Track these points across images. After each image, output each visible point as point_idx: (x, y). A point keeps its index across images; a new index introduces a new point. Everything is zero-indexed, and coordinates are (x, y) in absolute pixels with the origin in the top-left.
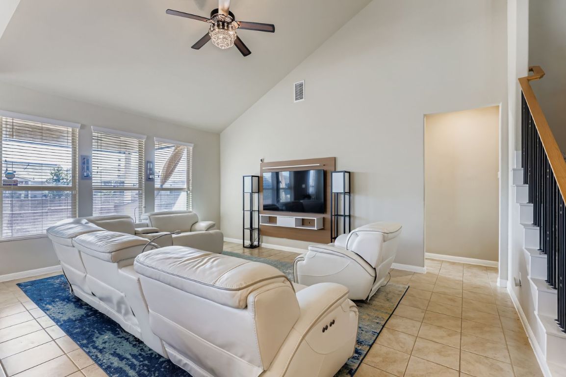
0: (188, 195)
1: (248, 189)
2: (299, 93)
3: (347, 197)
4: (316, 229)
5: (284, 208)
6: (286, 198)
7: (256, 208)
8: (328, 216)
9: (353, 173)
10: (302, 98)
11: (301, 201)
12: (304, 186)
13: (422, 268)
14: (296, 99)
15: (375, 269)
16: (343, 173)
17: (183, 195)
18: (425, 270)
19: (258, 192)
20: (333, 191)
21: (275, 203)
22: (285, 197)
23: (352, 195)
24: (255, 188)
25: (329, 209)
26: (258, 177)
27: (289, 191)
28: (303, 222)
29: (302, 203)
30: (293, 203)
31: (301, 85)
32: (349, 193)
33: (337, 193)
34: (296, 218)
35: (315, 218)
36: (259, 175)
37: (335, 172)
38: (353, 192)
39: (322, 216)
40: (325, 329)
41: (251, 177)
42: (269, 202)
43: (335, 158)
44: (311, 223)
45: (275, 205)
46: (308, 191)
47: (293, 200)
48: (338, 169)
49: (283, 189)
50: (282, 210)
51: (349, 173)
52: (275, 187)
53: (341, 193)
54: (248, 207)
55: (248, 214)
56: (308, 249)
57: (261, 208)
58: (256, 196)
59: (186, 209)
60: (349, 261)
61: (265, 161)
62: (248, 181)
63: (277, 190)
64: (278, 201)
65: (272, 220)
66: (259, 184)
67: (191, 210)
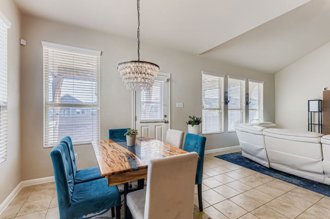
0: (260, 113)
19: (321, 112)
24: (320, 109)
26: (321, 101)
41: (317, 101)
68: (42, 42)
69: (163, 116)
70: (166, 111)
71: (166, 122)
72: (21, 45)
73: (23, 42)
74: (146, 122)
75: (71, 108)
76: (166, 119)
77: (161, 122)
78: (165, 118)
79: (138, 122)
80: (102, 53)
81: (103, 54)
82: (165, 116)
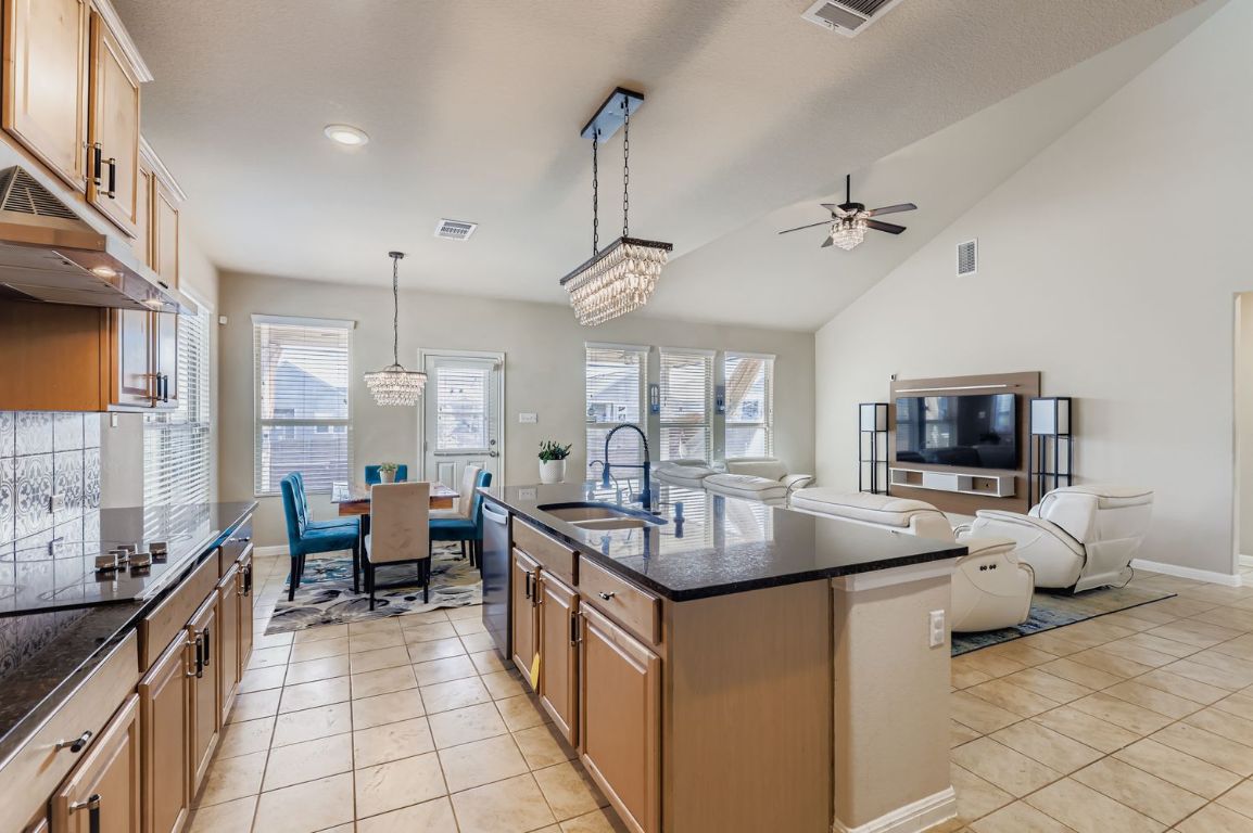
0: (767, 433)
1: (869, 425)
2: (968, 260)
3: (1063, 443)
4: (998, 495)
5: (936, 459)
6: (941, 439)
7: (882, 457)
8: (1023, 475)
9: (1077, 400)
10: (971, 269)
11: (975, 447)
12: (982, 414)
13: (1229, 576)
14: (961, 272)
15: (1083, 545)
16: (1053, 401)
17: (760, 434)
18: (1237, 580)
19: (887, 431)
20: (1033, 432)
21: (916, 449)
22: (937, 438)
23: (1074, 438)
24: (882, 424)
25: (1026, 463)
26: (887, 405)
27: (946, 426)
28: (975, 483)
29: (976, 450)
30: (955, 449)
31: (971, 247)
32: (1070, 434)
33: (1044, 436)
34: (959, 477)
35: (997, 476)
36: (889, 402)
37: (1040, 397)
38: (1078, 434)
39: (1014, 474)
40: (983, 568)
41: (873, 407)
42: (905, 447)
43: (1040, 374)
44: (990, 484)
45: (917, 454)
46: (991, 427)
47: (955, 444)
48: (1044, 395)
49: (933, 422)
50: (931, 462)
51: (1069, 400)
52: (916, 419)
53: (1050, 435)
54: (867, 455)
55: (867, 468)
56: (975, 515)
57: (893, 457)
58: (882, 437)
59: (763, 455)
60: (1041, 533)
61: (900, 378)
62: (868, 412)
63: (921, 424)
64: (922, 446)
65: (913, 478)
66: (888, 418)
67: (771, 456)
68: (254, 317)
69: (487, 443)
70: (495, 432)
71: (495, 455)
72: (220, 324)
73: (223, 320)
74: (448, 455)
75: (295, 428)
76: (494, 448)
77: (482, 454)
78: (492, 447)
79: (430, 454)
80: (356, 323)
81: (358, 326)
82: (493, 442)
